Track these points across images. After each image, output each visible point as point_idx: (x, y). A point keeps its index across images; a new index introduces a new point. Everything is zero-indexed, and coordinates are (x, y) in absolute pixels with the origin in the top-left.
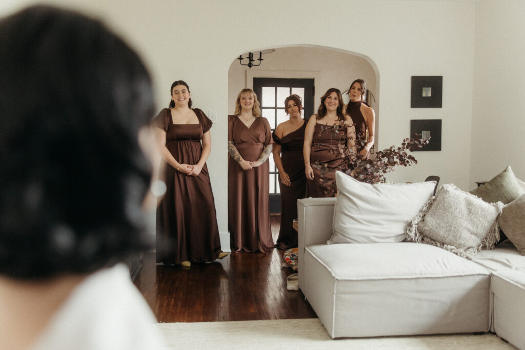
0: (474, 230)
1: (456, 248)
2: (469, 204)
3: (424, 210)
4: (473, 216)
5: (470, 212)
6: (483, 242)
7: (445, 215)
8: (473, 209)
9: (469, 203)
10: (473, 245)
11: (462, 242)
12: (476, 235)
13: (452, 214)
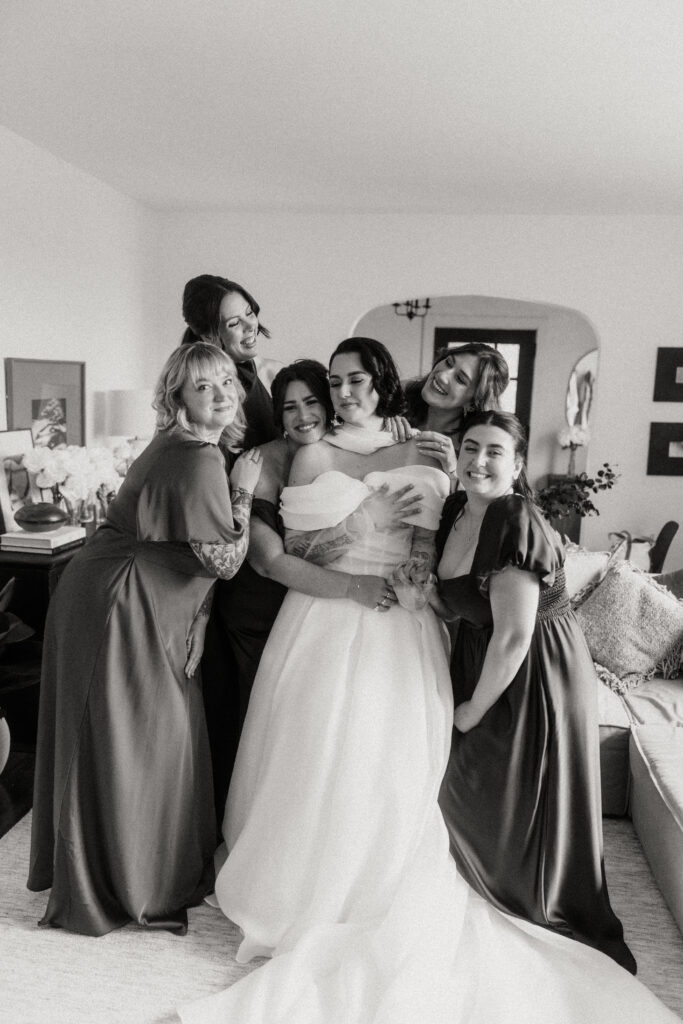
0: (645, 645)
1: (608, 671)
2: (645, 600)
3: (576, 600)
4: (647, 621)
5: (643, 614)
6: (659, 666)
7: (603, 614)
8: (649, 609)
9: (644, 598)
10: (639, 670)
11: (621, 663)
12: (646, 652)
13: (613, 614)
